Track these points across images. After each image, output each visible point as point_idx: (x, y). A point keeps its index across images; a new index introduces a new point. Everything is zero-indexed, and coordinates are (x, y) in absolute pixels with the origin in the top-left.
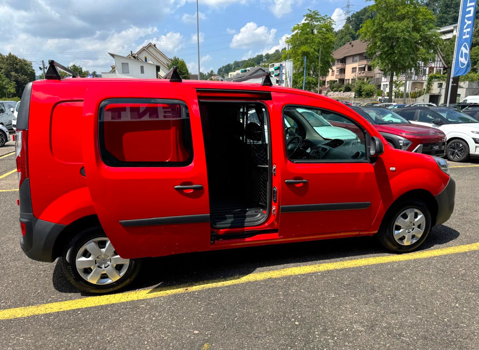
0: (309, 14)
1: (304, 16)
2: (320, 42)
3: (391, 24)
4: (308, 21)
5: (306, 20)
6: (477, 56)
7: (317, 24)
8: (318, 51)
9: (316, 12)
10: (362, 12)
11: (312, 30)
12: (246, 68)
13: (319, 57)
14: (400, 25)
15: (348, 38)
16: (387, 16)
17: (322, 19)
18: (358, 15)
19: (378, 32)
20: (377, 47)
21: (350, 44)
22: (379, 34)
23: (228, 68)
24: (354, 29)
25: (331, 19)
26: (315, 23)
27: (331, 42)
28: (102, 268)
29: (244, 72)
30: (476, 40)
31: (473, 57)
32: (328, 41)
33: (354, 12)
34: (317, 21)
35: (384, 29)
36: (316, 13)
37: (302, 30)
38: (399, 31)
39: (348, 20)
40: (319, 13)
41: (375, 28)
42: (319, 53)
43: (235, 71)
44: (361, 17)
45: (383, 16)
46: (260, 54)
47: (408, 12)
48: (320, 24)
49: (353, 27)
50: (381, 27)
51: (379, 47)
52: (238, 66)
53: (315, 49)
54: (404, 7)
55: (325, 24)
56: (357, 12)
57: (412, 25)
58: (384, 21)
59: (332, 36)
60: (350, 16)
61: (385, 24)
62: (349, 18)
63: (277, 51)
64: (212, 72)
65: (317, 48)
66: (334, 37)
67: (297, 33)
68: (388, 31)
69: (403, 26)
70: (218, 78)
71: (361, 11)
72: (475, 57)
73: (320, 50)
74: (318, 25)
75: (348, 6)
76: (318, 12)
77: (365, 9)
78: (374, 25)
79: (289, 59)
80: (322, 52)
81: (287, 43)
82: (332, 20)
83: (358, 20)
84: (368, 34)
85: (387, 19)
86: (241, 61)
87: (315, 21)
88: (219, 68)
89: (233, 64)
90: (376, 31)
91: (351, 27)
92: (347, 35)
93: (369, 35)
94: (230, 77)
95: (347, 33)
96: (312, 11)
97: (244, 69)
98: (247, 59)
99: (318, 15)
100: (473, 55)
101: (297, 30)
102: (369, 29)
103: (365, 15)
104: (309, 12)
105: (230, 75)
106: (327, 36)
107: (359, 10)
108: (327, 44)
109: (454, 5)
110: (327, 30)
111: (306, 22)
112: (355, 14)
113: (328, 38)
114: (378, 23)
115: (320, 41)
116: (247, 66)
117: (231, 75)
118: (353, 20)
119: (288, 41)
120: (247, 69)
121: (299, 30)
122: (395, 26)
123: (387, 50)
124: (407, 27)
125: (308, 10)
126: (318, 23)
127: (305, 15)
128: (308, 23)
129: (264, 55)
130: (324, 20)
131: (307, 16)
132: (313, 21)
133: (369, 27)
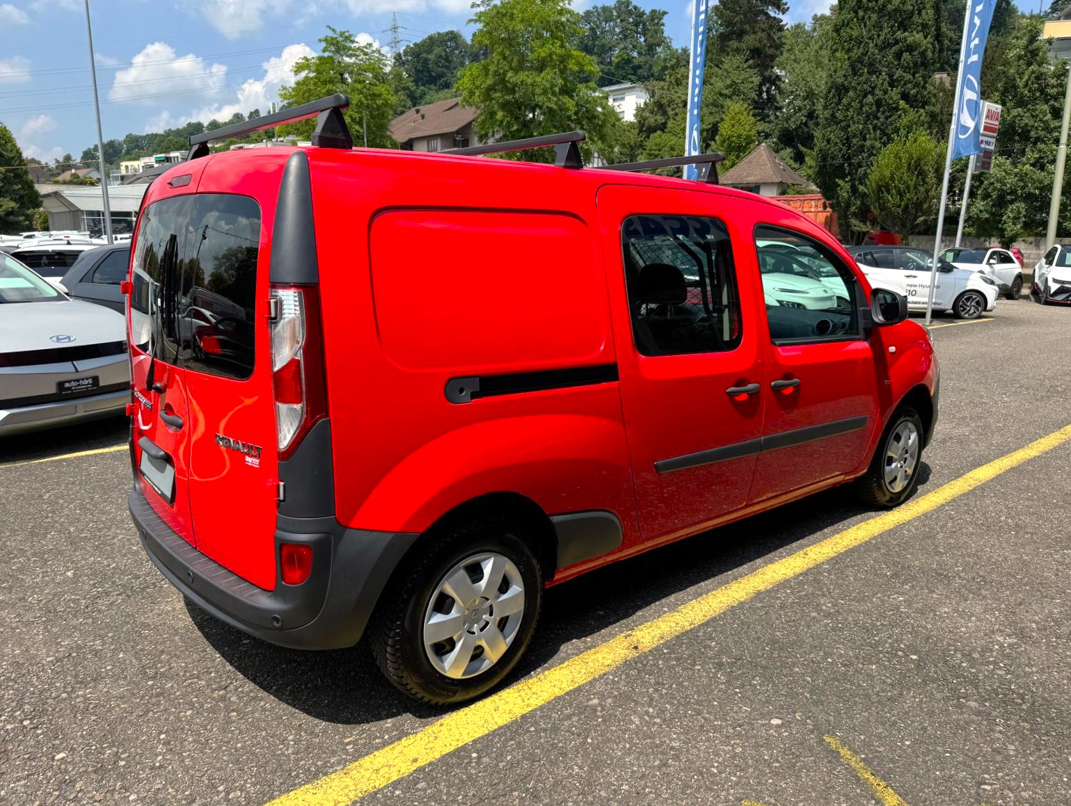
0: (332, 39)
1: (320, 40)
2: (362, 103)
3: (522, 76)
4: (331, 54)
5: (324, 51)
6: (660, 150)
7: (352, 61)
8: (360, 123)
9: (347, 34)
10: (426, 45)
11: (342, 75)
12: (169, 152)
13: (363, 136)
14: (538, 79)
15: (403, 97)
16: (513, 59)
17: (362, 51)
18: (417, 50)
19: (496, 91)
20: (498, 123)
21: (418, 111)
22: (498, 94)
23: (111, 151)
24: (412, 79)
25: (380, 54)
26: (347, 59)
27: (386, 104)
28: (474, 633)
29: (163, 161)
30: (656, 120)
31: (653, 152)
32: (379, 102)
33: (408, 43)
34: (350, 56)
35: (508, 85)
36: (346, 37)
37: (318, 72)
38: (538, 91)
39: (398, 60)
40: (352, 38)
41: (490, 82)
42: (362, 127)
43: (137, 159)
44: (424, 55)
45: (505, 58)
46: (194, 121)
47: (550, 55)
48: (357, 61)
49: (410, 76)
50: (503, 81)
51: (502, 122)
52: (137, 147)
53: (354, 117)
54: (543, 44)
55: (370, 64)
56: (415, 44)
57: (560, 81)
58: (507, 68)
59: (388, 90)
60: (402, 51)
61: (510, 74)
62: (399, 55)
63: (238, 117)
64: (68, 158)
65: (356, 116)
66: (392, 92)
67: (307, 78)
68: (517, 89)
69: (544, 83)
70: (88, 173)
71: (424, 42)
72: (657, 153)
73: (364, 121)
74: (354, 63)
75: (395, 29)
76: (350, 36)
77: (431, 38)
78: (487, 75)
79: (280, 136)
80: (368, 126)
81: (285, 98)
82: (383, 55)
83: (418, 61)
84: (477, 93)
85: (513, 64)
86: (144, 134)
87: (348, 56)
88: (85, 149)
89: (125, 141)
90: (491, 88)
91: (405, 75)
92: (398, 91)
93: (479, 96)
94: (123, 172)
95: (399, 88)
96: (338, 31)
97: (163, 155)
98: (161, 132)
99: (353, 42)
100: (653, 148)
101: (307, 72)
102: (478, 83)
103: (432, 52)
104: (330, 34)
105: (123, 168)
106: (377, 90)
107: (419, 41)
108: (379, 108)
109: (598, 49)
110: (375, 77)
111: (326, 54)
112: (412, 48)
113: (380, 95)
114: (496, 72)
115: (363, 99)
116: (169, 147)
117: (127, 167)
118: (408, 60)
119: (285, 94)
120: (172, 155)
121: (310, 71)
122: (529, 81)
123: (517, 130)
124: (553, 86)
125: (328, 29)
126: (354, 58)
127: (322, 37)
128: (331, 58)
129: (206, 124)
130: (366, 54)
131: (326, 40)
132: (342, 55)
133: (477, 77)
